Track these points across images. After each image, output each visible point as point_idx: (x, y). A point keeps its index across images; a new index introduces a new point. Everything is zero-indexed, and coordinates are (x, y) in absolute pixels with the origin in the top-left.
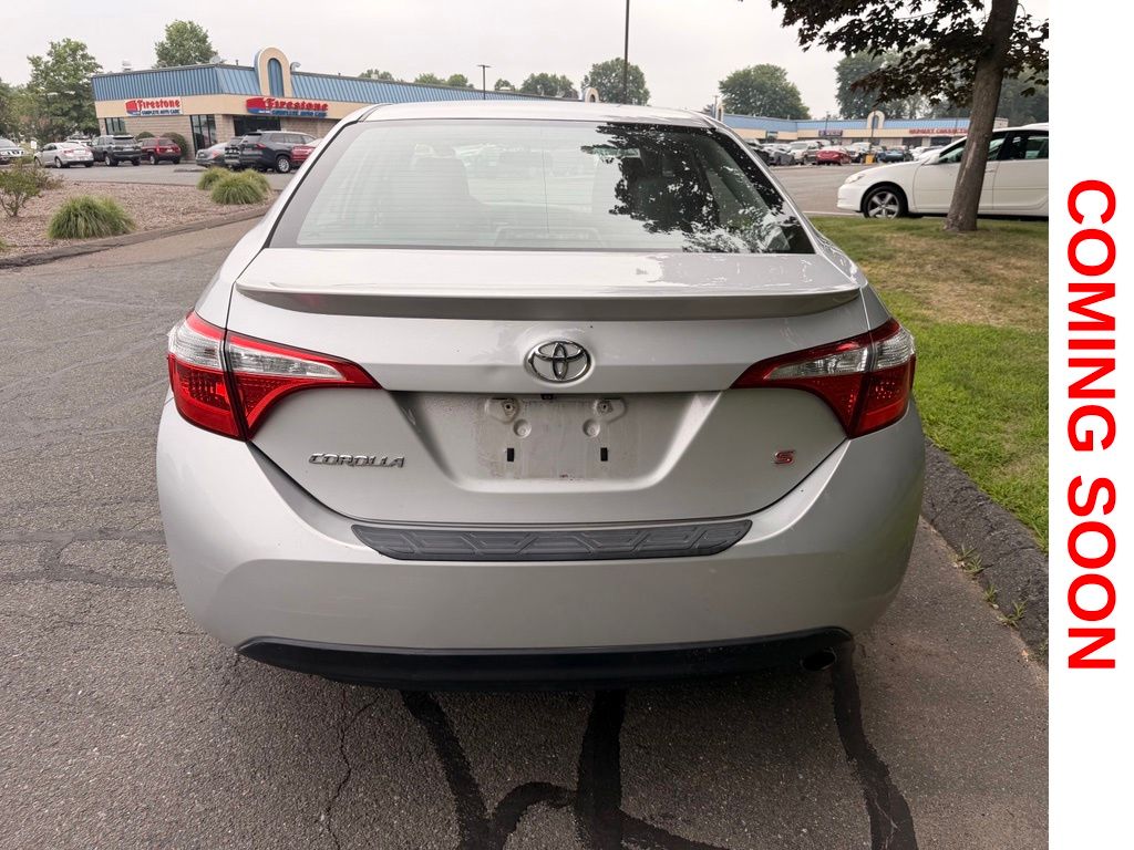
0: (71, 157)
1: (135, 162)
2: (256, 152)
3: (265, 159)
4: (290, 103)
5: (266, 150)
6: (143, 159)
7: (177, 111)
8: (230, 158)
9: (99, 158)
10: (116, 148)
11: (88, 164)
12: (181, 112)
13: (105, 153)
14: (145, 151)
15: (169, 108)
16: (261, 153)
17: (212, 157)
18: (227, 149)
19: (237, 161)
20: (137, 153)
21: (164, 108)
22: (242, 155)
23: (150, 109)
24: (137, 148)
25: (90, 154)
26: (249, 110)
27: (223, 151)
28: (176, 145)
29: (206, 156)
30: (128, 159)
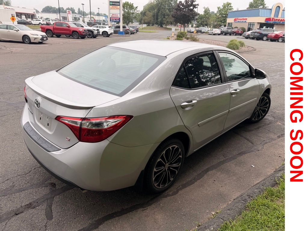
0: (216, 32)
1: (230, 35)
2: (258, 34)
3: (259, 36)
4: (279, 19)
5: (261, 34)
6: (233, 34)
7: (246, 21)
8: (251, 35)
9: (222, 33)
10: (227, 31)
11: (219, 34)
12: (247, 22)
13: (224, 32)
14: (233, 32)
15: (244, 21)
16: (259, 34)
17: (247, 34)
18: (251, 33)
19: (252, 36)
20: (231, 32)
21: (243, 20)
22: (254, 35)
23: (239, 21)
24: (232, 31)
25: (220, 32)
26: (265, 21)
27: (250, 33)
28: (242, 31)
29: (245, 34)
30: (228, 34)
